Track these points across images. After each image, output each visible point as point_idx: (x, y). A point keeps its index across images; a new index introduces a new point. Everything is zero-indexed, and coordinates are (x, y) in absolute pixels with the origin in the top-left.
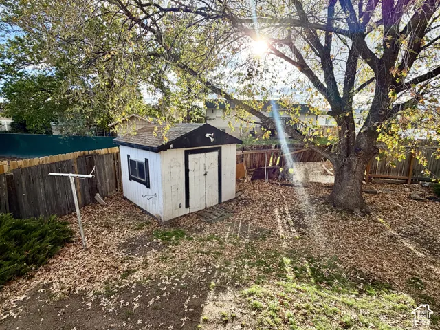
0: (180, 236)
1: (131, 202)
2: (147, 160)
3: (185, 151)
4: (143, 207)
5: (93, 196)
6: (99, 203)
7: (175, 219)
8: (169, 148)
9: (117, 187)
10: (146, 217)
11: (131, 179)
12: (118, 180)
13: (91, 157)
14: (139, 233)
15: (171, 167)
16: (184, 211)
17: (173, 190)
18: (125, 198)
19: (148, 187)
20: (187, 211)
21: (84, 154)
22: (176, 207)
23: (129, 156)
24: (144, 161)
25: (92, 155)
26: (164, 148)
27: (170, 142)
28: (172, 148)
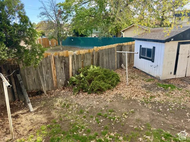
0: (173, 87)
2: (154, 48)
4: (147, 72)
5: (120, 65)
6: (123, 68)
7: (167, 79)
8: (171, 41)
9: (129, 62)
10: (149, 77)
11: (140, 57)
13: (122, 46)
14: (149, 83)
15: (169, 51)
17: (169, 64)
18: (135, 68)
19: (153, 62)
21: (119, 45)
23: (141, 46)
24: (152, 48)
25: (122, 45)
26: (168, 40)
27: (172, 37)
28: (173, 41)
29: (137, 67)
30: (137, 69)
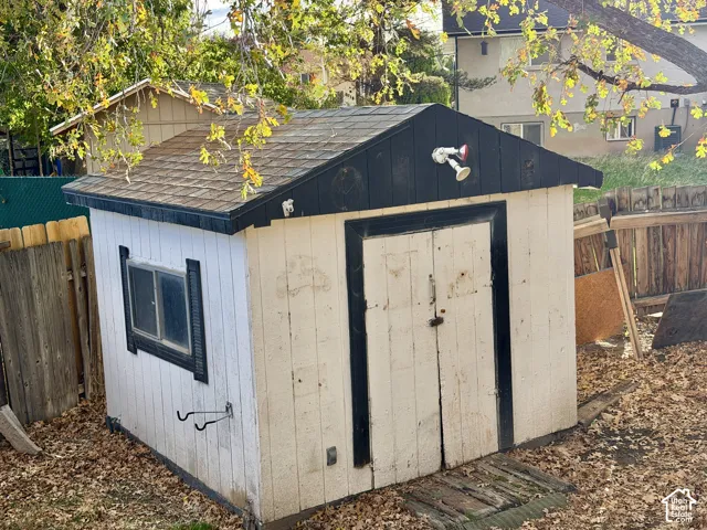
1: (134, 441)
2: (194, 266)
3: (348, 224)
4: (182, 462)
8: (281, 215)
9: (81, 379)
10: (192, 504)
11: (133, 343)
12: (86, 352)
15: (291, 293)
16: (348, 480)
17: (300, 390)
18: (114, 427)
19: (202, 377)
20: (358, 481)
22: (313, 459)
23: (124, 252)
24: (181, 270)
26: (260, 213)
27: (280, 189)
28: (292, 215)
29: (124, 424)
30: (126, 434)
